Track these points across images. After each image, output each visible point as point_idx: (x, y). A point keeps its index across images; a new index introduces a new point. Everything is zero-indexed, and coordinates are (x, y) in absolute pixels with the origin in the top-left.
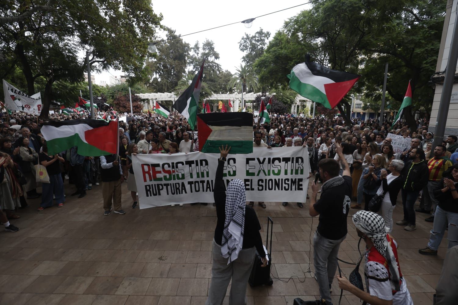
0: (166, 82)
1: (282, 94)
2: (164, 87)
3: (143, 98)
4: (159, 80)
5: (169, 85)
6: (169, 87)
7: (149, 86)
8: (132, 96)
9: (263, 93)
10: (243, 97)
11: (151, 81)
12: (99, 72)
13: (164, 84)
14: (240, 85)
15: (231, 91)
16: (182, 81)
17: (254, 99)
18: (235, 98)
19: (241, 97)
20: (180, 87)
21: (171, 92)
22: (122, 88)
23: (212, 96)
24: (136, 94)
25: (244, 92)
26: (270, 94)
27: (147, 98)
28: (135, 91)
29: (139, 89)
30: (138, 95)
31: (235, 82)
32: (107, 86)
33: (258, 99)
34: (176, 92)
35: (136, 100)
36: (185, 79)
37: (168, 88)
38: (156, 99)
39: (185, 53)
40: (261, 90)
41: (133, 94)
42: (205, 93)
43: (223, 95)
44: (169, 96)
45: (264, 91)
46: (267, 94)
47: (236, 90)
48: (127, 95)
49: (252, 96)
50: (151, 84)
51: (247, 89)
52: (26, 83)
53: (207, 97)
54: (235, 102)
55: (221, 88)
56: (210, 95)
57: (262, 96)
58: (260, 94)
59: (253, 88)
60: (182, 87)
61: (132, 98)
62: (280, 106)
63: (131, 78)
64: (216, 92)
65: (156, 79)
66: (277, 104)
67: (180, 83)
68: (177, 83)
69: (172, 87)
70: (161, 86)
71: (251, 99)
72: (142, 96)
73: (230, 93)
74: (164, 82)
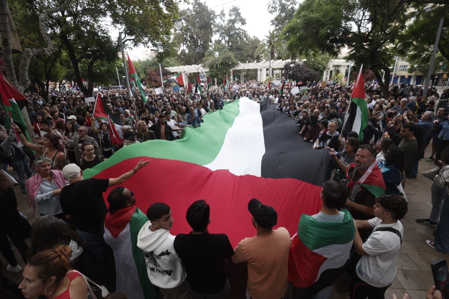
0: (193, 54)
1: (313, 59)
2: (191, 59)
3: (172, 71)
4: (187, 51)
5: (196, 56)
6: (197, 58)
7: (177, 59)
8: (162, 70)
9: (292, 59)
10: (271, 66)
11: (179, 53)
12: (131, 49)
13: (191, 56)
14: (268, 52)
15: (258, 59)
16: (209, 52)
17: (283, 67)
18: (262, 67)
19: (269, 66)
20: (207, 57)
21: (198, 64)
22: (152, 63)
23: (239, 66)
24: (165, 68)
25: (272, 59)
26: (300, 60)
27: (176, 71)
28: (164, 65)
29: (168, 63)
30: (167, 68)
31: (263, 49)
32: (139, 61)
33: (287, 67)
34: (203, 64)
35: (167, 74)
36: (212, 49)
37: (195, 60)
38: (184, 72)
39: (211, 22)
40: (291, 56)
41: (163, 68)
42: (232, 64)
43: (250, 64)
44: (197, 68)
45: (294, 57)
46: (297, 60)
47: (263, 57)
48: (157, 70)
49: (280, 64)
50: (179, 57)
51: (276, 55)
52: (72, 64)
53: (234, 67)
54: (262, 71)
55: (248, 56)
56: (237, 65)
57: (291, 63)
58: (289, 61)
59: (281, 55)
60: (209, 57)
61: (162, 72)
62: (311, 73)
63: (160, 53)
64: (244, 61)
65: (183, 51)
66: (307, 71)
67: (206, 53)
68: (204, 53)
69: (199, 58)
70: (189, 58)
71: (279, 67)
72: (171, 69)
73: (257, 62)
74: (191, 53)
